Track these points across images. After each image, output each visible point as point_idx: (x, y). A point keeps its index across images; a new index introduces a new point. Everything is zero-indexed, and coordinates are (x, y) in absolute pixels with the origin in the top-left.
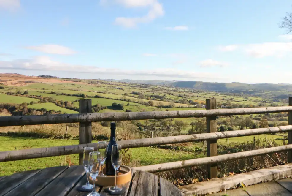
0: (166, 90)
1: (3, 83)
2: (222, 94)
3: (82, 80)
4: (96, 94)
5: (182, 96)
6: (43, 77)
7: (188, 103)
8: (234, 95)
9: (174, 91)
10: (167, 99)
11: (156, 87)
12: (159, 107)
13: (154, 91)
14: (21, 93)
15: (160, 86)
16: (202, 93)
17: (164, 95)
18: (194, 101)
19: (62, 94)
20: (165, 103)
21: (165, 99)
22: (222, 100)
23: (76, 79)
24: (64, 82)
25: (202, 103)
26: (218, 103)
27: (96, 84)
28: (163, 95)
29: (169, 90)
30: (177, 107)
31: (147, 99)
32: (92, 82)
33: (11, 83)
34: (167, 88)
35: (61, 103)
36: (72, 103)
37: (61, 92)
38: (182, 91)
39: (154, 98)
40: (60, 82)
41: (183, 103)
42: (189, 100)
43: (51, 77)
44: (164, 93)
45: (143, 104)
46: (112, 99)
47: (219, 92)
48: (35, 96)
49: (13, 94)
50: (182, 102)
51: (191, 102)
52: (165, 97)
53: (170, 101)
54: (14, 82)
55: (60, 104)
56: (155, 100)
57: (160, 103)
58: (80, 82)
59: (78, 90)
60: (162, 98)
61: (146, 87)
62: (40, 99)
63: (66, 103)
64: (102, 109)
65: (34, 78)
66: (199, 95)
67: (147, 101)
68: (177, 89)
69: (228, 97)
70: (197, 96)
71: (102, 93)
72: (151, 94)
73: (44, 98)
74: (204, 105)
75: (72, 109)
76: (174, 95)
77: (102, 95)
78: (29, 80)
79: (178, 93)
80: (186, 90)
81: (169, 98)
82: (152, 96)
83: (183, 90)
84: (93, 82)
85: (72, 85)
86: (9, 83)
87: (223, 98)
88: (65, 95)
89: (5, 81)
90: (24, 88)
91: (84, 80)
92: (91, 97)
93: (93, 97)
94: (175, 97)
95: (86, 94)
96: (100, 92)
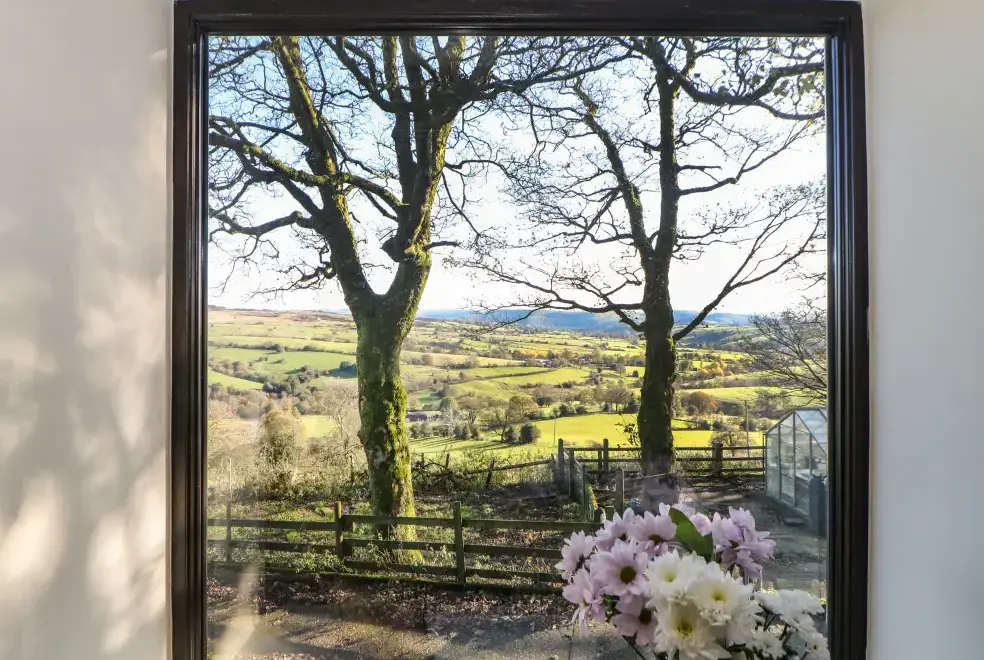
0: (464, 329)
2: (585, 335)
3: (282, 313)
4: (308, 343)
5: (499, 343)
7: (510, 356)
8: (611, 337)
10: (467, 349)
11: (444, 325)
12: (444, 367)
13: (438, 332)
15: (455, 320)
16: (542, 335)
17: (460, 342)
18: (523, 351)
19: (230, 345)
20: (459, 359)
21: (461, 349)
22: (584, 349)
24: (239, 318)
25: (540, 357)
26: (574, 355)
27: (311, 320)
28: (457, 340)
30: (484, 367)
31: (422, 350)
32: (303, 317)
34: (469, 326)
35: (226, 366)
36: (251, 365)
37: (228, 339)
39: (436, 347)
40: (232, 319)
41: (499, 357)
42: (512, 350)
44: (460, 335)
45: (408, 363)
46: (340, 353)
47: (579, 331)
50: (496, 354)
51: (516, 355)
52: (461, 345)
53: (472, 353)
55: (222, 368)
56: (438, 352)
57: (447, 358)
58: (276, 316)
59: (266, 336)
60: (454, 348)
61: (424, 325)
63: (236, 365)
64: (317, 376)
66: (536, 339)
67: (418, 355)
69: (598, 341)
70: (532, 342)
71: (323, 340)
72: (430, 340)
74: (542, 361)
75: (248, 378)
76: (481, 339)
77: (320, 345)
80: (510, 329)
81: (469, 347)
82: (434, 344)
84: (307, 317)
85: (258, 324)
87: (585, 343)
88: (236, 347)
91: (287, 312)
92: (293, 350)
93: (299, 350)
94: (484, 344)
95: (282, 342)
96: (316, 339)
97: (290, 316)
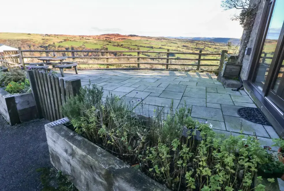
0: (206, 44)
1: (111, 39)
3: (153, 37)
4: (160, 46)
5: (217, 49)
6: (131, 36)
9: (212, 45)
10: (206, 50)
11: (199, 42)
13: (197, 45)
14: (119, 45)
15: (203, 41)
17: (204, 48)
21: (204, 50)
23: (149, 37)
24: (142, 39)
27: (160, 40)
28: (203, 47)
29: (208, 44)
31: (192, 50)
32: (158, 39)
33: (115, 39)
34: (207, 43)
37: (140, 45)
38: (217, 45)
39: (196, 49)
40: (140, 39)
43: (135, 36)
44: (204, 46)
48: (126, 47)
49: (116, 46)
53: (208, 52)
54: (116, 39)
58: (151, 38)
59: (149, 44)
61: (193, 42)
62: (129, 49)
65: (126, 37)
68: (214, 44)
72: (195, 47)
73: (131, 48)
75: (146, 55)
76: (211, 47)
77: (164, 47)
78: (124, 38)
79: (214, 46)
80: (221, 44)
81: (207, 50)
82: (196, 48)
83: (219, 44)
85: (147, 40)
86: (113, 39)
88: (142, 47)
89: (112, 38)
90: (121, 42)
91: (154, 37)
92: (157, 48)
93: (158, 48)
94: (212, 49)
95: (154, 46)
96: (162, 45)
97: (155, 38)
